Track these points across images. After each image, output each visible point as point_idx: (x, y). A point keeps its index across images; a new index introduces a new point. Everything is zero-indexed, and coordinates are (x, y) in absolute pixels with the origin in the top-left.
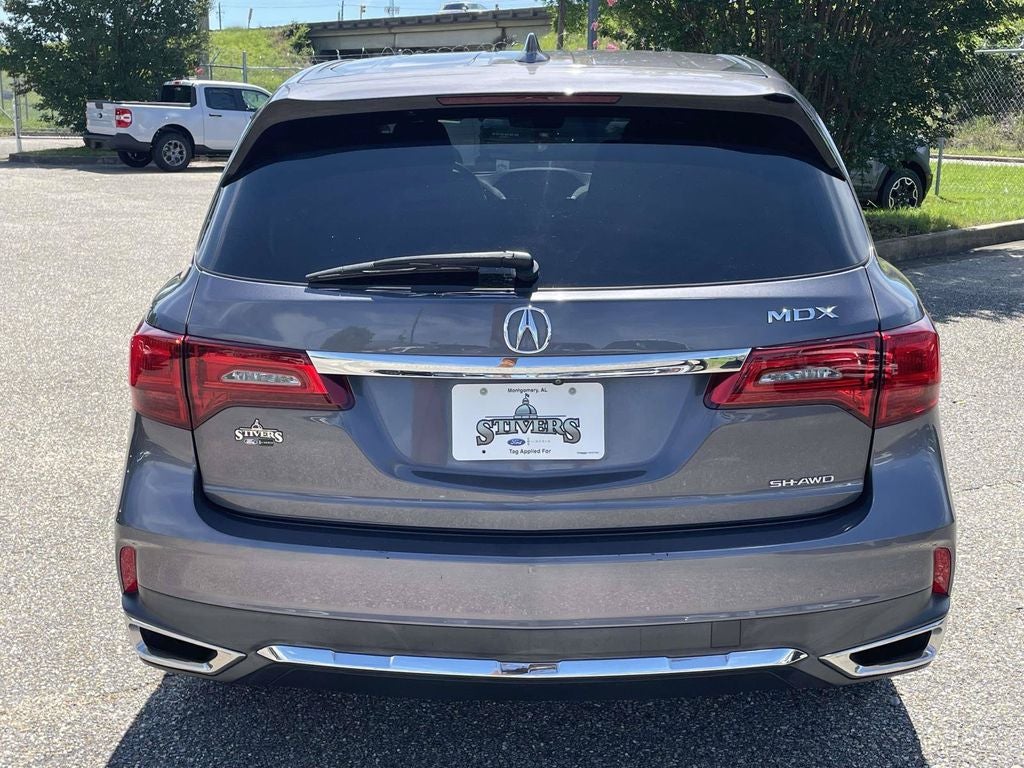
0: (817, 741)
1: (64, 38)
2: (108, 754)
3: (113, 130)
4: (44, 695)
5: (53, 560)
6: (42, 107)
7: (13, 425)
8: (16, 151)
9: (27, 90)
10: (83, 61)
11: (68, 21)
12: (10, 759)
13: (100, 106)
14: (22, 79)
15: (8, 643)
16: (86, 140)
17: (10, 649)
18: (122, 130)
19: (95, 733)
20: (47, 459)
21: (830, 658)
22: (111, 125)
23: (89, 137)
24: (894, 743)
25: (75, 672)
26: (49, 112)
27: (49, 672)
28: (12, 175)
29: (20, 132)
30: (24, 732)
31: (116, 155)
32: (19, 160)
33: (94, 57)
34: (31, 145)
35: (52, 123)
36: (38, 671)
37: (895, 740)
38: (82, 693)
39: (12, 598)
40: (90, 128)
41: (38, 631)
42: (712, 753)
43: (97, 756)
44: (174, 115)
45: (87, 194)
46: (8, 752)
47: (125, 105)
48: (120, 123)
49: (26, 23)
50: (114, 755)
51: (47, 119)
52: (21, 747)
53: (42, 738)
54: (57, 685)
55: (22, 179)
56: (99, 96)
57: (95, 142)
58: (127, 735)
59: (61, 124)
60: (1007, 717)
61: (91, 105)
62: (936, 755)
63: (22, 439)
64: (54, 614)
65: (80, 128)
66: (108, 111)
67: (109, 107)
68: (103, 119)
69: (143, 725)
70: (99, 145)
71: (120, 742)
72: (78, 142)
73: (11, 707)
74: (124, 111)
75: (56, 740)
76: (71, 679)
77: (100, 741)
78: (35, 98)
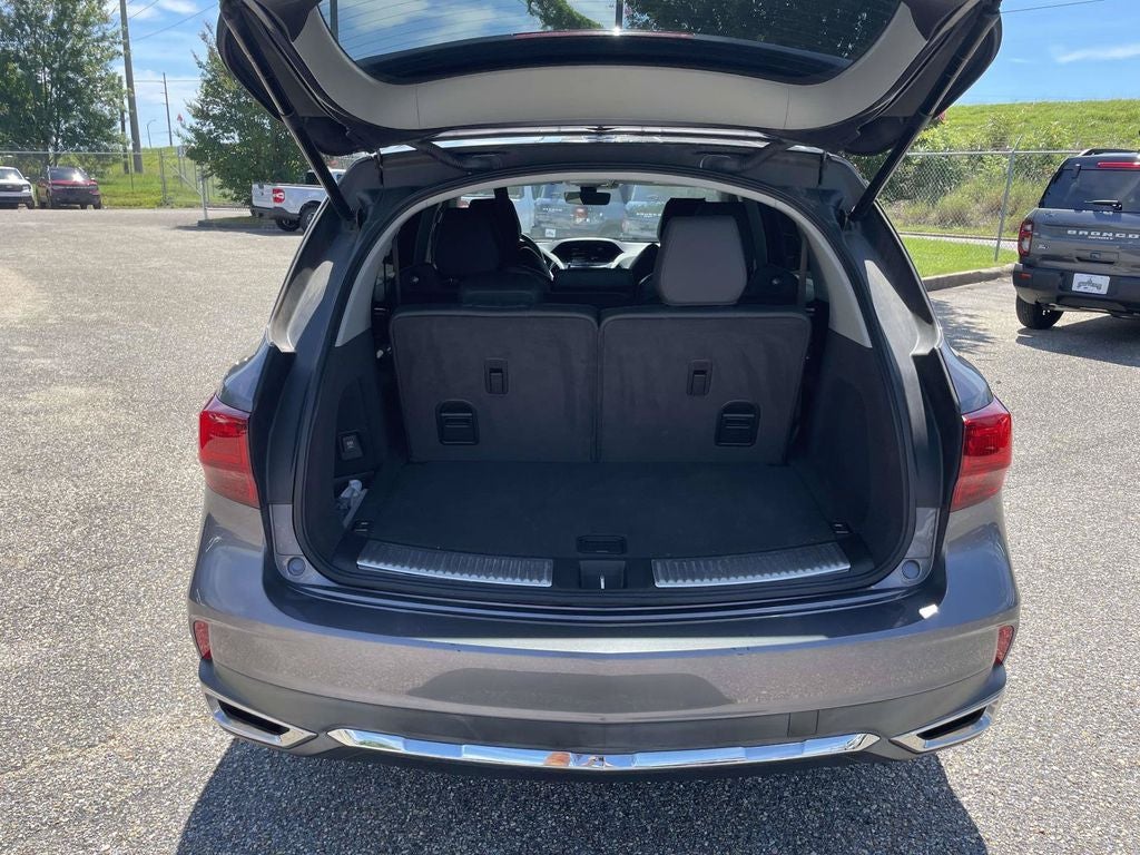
0: (852, 769)
1: (237, 137)
2: (201, 787)
3: (271, 204)
4: (152, 717)
5: (180, 570)
6: (221, 187)
7: (167, 440)
8: (203, 219)
9: (211, 175)
10: (249, 155)
11: (240, 126)
12: (109, 793)
13: (261, 187)
14: (206, 166)
15: (128, 657)
16: (252, 212)
17: (128, 665)
18: (278, 205)
19: (192, 761)
20: (190, 470)
21: (901, 739)
22: (269, 201)
23: (254, 209)
24: (921, 771)
25: (184, 690)
26: (227, 191)
27: (160, 690)
28: (199, 236)
29: (208, 205)
30: (126, 760)
31: (273, 222)
32: (205, 225)
33: (258, 152)
34: (214, 214)
35: (229, 198)
36: (150, 688)
37: (922, 767)
38: (186, 714)
39: (139, 609)
40: (255, 203)
41: (157, 645)
42: (759, 784)
43: (191, 789)
44: (315, 194)
45: (250, 251)
46: (108, 785)
47: (279, 186)
48: (276, 200)
49: (208, 126)
50: (206, 789)
51: (225, 196)
52: (122, 778)
53: (142, 768)
54: (165, 704)
55: (205, 239)
56: (261, 179)
57: (259, 213)
58: (221, 765)
59: (235, 200)
60: (1015, 739)
61: (255, 186)
62: (962, 786)
63: (172, 452)
64: (173, 626)
65: (249, 202)
66: (268, 191)
67: (268, 188)
68: (264, 195)
69: (237, 753)
70: (261, 215)
71: (215, 772)
72: (247, 213)
73: (120, 730)
74: (279, 191)
75: (155, 770)
76: (179, 698)
77: (196, 771)
78: (218, 181)
